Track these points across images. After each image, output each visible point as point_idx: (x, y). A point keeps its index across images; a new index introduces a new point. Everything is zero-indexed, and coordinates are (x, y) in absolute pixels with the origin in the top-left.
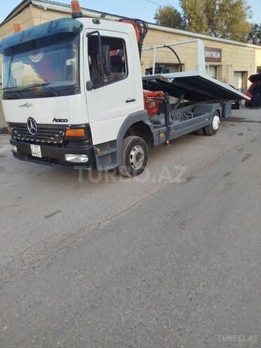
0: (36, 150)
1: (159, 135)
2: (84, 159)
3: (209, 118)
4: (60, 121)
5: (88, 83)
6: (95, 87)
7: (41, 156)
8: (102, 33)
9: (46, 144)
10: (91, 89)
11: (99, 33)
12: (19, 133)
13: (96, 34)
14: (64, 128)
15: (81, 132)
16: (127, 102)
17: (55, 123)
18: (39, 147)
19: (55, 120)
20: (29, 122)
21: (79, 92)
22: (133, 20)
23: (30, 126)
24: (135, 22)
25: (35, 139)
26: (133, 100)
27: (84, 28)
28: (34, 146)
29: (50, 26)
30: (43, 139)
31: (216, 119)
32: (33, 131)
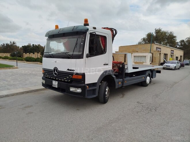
0: (55, 84)
1: (118, 83)
2: (79, 90)
3: (145, 77)
4: (71, 70)
5: (87, 54)
6: (90, 57)
7: (57, 87)
8: (97, 33)
9: (61, 81)
10: (88, 57)
11: (96, 33)
12: (48, 74)
13: (95, 33)
14: (72, 74)
15: (80, 77)
16: (104, 65)
17: (68, 71)
18: (57, 82)
19: (68, 70)
20: (54, 69)
21: (82, 58)
22: (110, 28)
23: (54, 71)
24: (111, 30)
25: (56, 78)
26: (107, 64)
27: (89, 30)
28: (54, 81)
29: (74, 28)
30: (60, 78)
31: (148, 78)
32: (55, 74)
